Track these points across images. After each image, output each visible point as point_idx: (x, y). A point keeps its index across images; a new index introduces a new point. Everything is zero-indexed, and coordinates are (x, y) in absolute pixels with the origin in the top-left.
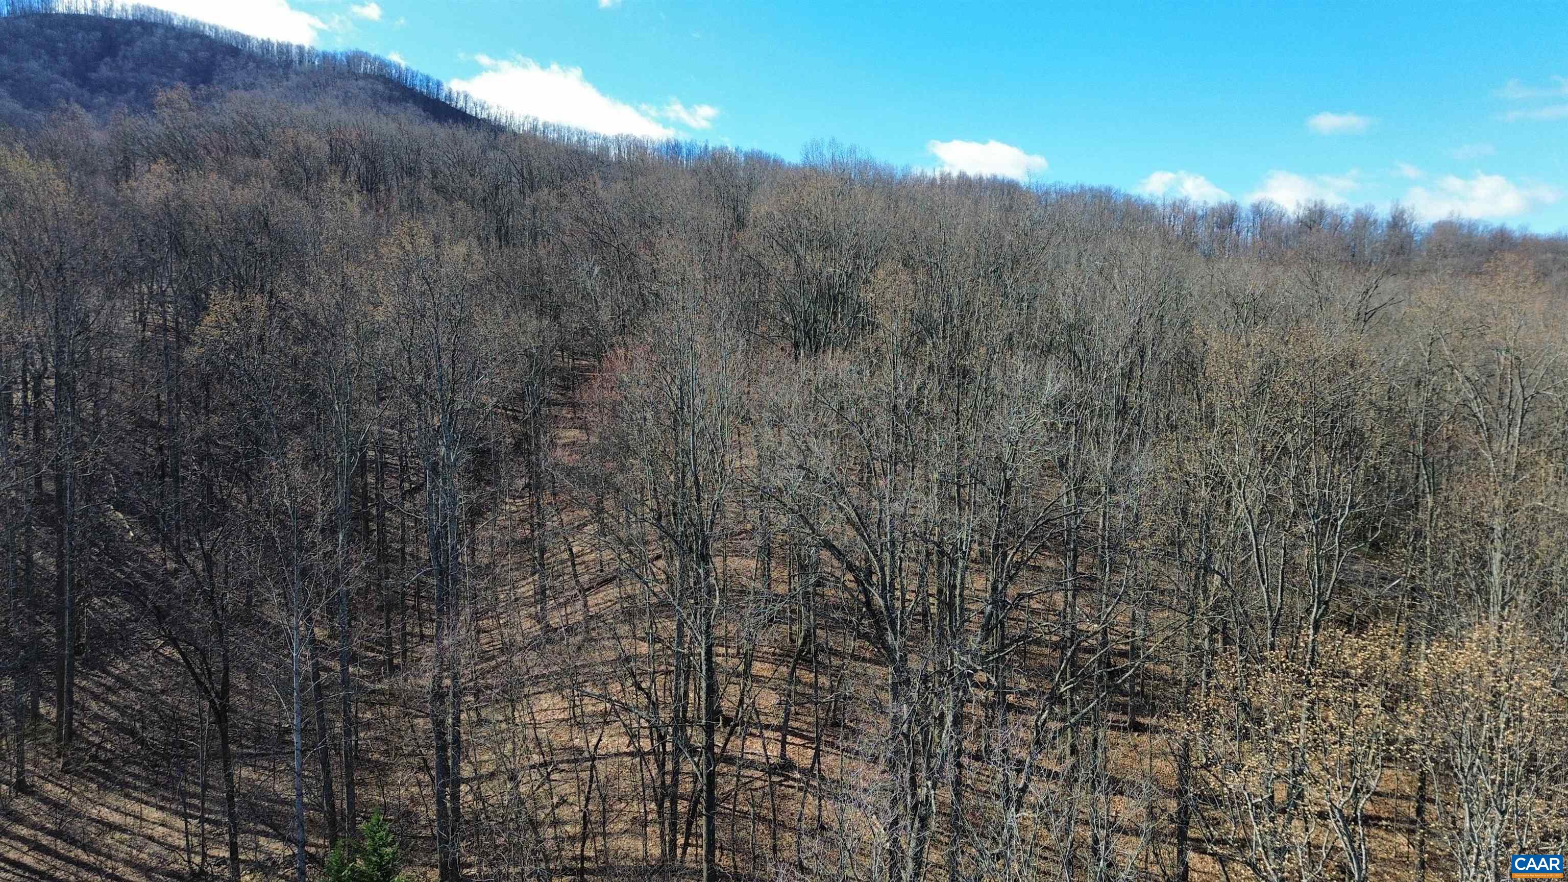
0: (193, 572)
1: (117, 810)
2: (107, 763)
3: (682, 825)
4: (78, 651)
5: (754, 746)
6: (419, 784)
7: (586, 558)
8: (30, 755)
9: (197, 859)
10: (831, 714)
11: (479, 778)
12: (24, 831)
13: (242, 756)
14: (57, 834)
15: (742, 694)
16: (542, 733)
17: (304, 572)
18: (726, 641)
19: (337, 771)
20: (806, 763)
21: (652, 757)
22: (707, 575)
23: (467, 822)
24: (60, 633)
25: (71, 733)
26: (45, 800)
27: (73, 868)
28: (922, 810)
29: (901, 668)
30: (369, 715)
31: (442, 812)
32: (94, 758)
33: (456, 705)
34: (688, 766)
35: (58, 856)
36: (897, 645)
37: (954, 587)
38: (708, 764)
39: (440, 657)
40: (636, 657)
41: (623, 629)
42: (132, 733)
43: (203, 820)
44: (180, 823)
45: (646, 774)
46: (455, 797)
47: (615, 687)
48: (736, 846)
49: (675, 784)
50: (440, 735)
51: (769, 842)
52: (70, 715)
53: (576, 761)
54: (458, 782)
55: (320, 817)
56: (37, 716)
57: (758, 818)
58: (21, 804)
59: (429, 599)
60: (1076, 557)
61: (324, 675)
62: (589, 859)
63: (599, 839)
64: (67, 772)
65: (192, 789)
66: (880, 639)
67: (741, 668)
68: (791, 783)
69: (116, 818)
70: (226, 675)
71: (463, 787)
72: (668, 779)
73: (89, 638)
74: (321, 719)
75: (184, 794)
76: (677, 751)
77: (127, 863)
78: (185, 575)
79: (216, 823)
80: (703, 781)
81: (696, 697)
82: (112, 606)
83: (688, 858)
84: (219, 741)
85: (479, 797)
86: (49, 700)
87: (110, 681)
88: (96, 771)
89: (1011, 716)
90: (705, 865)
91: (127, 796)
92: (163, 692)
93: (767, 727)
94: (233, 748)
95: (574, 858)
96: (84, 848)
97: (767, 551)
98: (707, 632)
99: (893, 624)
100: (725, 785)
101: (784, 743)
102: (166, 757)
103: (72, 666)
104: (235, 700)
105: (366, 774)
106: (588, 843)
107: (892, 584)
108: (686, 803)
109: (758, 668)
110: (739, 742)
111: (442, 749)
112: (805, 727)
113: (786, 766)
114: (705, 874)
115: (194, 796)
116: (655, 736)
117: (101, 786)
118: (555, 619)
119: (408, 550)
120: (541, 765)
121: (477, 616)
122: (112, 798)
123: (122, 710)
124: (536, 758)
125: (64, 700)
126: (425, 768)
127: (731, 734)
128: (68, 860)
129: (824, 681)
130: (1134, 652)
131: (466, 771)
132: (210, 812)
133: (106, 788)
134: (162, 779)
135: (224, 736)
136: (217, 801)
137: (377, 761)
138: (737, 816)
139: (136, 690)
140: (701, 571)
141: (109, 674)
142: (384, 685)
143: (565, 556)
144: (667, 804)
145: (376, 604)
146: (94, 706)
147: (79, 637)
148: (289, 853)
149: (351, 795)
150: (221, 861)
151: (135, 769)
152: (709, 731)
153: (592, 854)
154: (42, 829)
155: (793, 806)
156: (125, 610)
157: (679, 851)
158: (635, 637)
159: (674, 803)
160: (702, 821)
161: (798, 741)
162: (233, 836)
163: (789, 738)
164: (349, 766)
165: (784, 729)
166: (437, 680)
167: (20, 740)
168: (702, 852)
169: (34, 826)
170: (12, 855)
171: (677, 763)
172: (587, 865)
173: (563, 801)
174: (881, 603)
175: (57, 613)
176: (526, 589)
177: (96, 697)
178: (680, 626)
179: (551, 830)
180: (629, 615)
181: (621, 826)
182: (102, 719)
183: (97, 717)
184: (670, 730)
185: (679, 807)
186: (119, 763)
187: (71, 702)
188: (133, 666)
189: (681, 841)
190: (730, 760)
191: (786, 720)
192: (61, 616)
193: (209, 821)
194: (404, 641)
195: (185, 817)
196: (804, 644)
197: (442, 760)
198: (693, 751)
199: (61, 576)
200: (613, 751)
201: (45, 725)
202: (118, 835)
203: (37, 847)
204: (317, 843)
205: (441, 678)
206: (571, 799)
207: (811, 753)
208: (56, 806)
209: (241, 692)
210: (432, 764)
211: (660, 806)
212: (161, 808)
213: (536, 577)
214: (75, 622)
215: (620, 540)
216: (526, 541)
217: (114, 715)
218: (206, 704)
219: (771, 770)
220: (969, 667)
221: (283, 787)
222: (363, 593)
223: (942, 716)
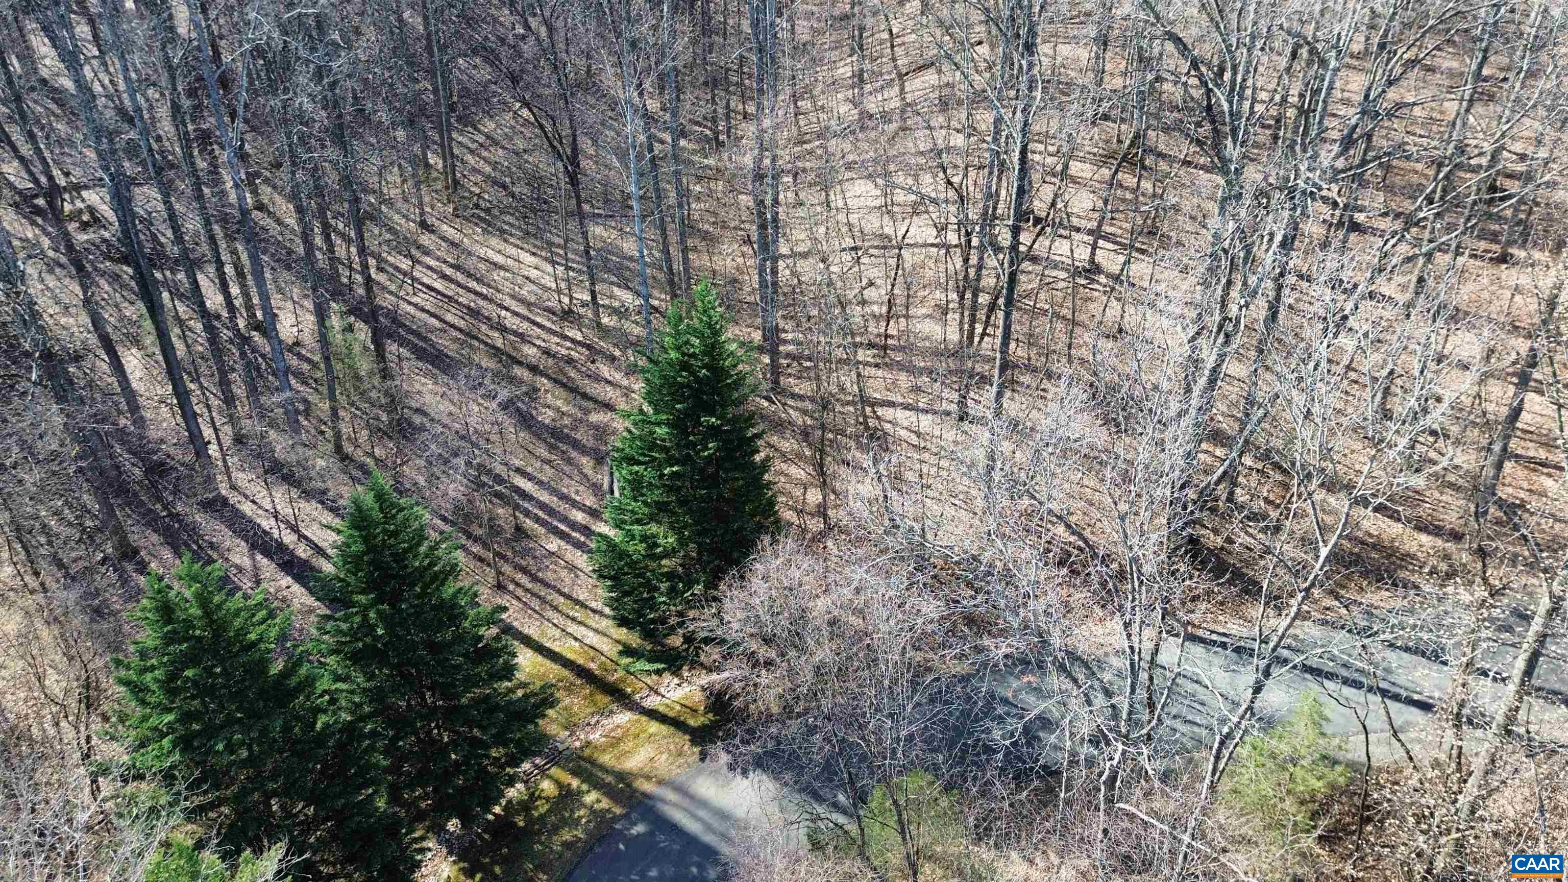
0: (537, 39)
1: (499, 252)
2: (488, 211)
3: (981, 315)
4: (452, 108)
5: (1062, 248)
6: (743, 255)
7: (906, 39)
8: (427, 199)
9: (566, 300)
10: (1149, 222)
11: (794, 255)
12: (433, 263)
13: (594, 215)
14: (457, 267)
15: (1056, 195)
16: (853, 218)
17: (634, 44)
18: (1045, 138)
19: (673, 238)
20: (1115, 269)
21: (958, 250)
22: (1031, 65)
23: (785, 294)
24: (435, 91)
25: (456, 182)
26: (444, 239)
27: (473, 296)
28: (1230, 327)
29: (1233, 177)
30: (698, 188)
31: (763, 283)
32: (477, 206)
33: (775, 187)
34: (991, 262)
35: (459, 285)
36: (1235, 154)
37: (1319, 90)
38: (1012, 263)
39: (760, 138)
40: (948, 149)
41: (938, 120)
42: (504, 187)
43: (568, 268)
44: (549, 269)
45: (950, 266)
46: (775, 272)
47: (927, 178)
48: (1031, 340)
49: (978, 278)
50: (761, 214)
51: (1064, 338)
52: (453, 166)
53: (885, 248)
54: (775, 260)
55: (661, 276)
56: (427, 165)
57: (1056, 315)
58: (426, 239)
59: (750, 76)
60: (1485, 58)
61: (657, 147)
62: (892, 337)
63: (902, 320)
64: (457, 216)
65: (557, 240)
66: (1218, 147)
67: (1059, 168)
68: (1096, 286)
69: (499, 259)
70: (574, 140)
71: (781, 264)
72: (972, 272)
73: (460, 97)
74: (657, 190)
75: (551, 244)
76: (982, 248)
77: (513, 297)
78: (531, 40)
79: (580, 272)
80: (1005, 279)
81: (1007, 193)
82: (475, 67)
83: (984, 345)
84: (574, 201)
85: (794, 273)
86: (435, 152)
87: (481, 139)
88: (479, 217)
89: (1353, 237)
90: (998, 355)
91: (506, 241)
92: (525, 151)
93: (1078, 230)
94: (586, 207)
95: (879, 335)
96: (477, 280)
97: (1103, 42)
98: (1023, 130)
99: (1234, 131)
100: (1026, 283)
101: (1094, 247)
102: (534, 211)
103: (449, 124)
104: (585, 163)
105: (697, 242)
106: (892, 323)
107: (1243, 88)
108: (987, 297)
109: (1075, 168)
110: (1047, 243)
111: (763, 227)
112: (1119, 232)
113: (1093, 269)
114: (998, 363)
115: (559, 246)
116: (963, 232)
117: (484, 230)
118: (872, 105)
119: (731, 22)
120: (852, 249)
121: (795, 98)
122: (494, 242)
123: (495, 165)
124: (848, 242)
125: (447, 154)
126: (748, 241)
127: (1038, 235)
128: (469, 290)
129: (1147, 185)
130: (1527, 177)
131: (784, 250)
132: (573, 261)
133: (489, 233)
134: (532, 229)
135: (578, 197)
136: (576, 252)
137: (707, 232)
138: (1035, 313)
139: (503, 147)
140: (1024, 62)
141: (479, 131)
142: (711, 162)
143: (885, 36)
144: (968, 295)
145: (702, 80)
146: (469, 158)
147: (451, 96)
148: (637, 303)
149: (686, 260)
150: (584, 304)
151: (508, 218)
152: (1016, 231)
153: (895, 333)
154: (445, 262)
155: (1095, 308)
156: (485, 73)
157: (977, 339)
158: (949, 127)
159: (975, 296)
160: (1001, 315)
161: (1110, 246)
162: (593, 284)
163: (1101, 243)
164: (682, 234)
165: (1097, 234)
166: (759, 160)
167: (417, 185)
168: (998, 341)
169: (438, 259)
170: (426, 280)
171: (981, 259)
172: (890, 341)
173: (871, 284)
174: (1226, 106)
175: (431, 73)
176: (845, 71)
177: (472, 152)
178: (998, 121)
179: (859, 308)
180: (944, 105)
181: (924, 311)
182: (479, 172)
183: (475, 171)
184: (977, 228)
185: (980, 300)
186: (496, 212)
187: (452, 154)
188: (499, 125)
189: (979, 328)
190: (1035, 260)
191: (1100, 226)
192: (434, 76)
193: (573, 270)
194: (728, 117)
195: (553, 263)
196: (1132, 145)
197: (763, 237)
198: (997, 249)
199: (429, 35)
200: (921, 241)
201: (435, 174)
202: (502, 273)
203: (444, 277)
204: (659, 299)
205: (761, 160)
206: (879, 282)
207: (1121, 259)
208: (453, 244)
209: (590, 157)
210: (755, 238)
211: (962, 297)
212: (534, 254)
213: (855, 58)
214: (446, 82)
215: (941, 23)
216: (845, 17)
217: (488, 169)
218: (560, 164)
219: (1076, 272)
220: (1315, 185)
221: (630, 247)
222: (691, 66)
223: (1272, 235)
